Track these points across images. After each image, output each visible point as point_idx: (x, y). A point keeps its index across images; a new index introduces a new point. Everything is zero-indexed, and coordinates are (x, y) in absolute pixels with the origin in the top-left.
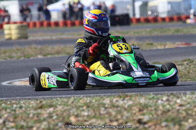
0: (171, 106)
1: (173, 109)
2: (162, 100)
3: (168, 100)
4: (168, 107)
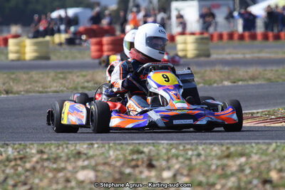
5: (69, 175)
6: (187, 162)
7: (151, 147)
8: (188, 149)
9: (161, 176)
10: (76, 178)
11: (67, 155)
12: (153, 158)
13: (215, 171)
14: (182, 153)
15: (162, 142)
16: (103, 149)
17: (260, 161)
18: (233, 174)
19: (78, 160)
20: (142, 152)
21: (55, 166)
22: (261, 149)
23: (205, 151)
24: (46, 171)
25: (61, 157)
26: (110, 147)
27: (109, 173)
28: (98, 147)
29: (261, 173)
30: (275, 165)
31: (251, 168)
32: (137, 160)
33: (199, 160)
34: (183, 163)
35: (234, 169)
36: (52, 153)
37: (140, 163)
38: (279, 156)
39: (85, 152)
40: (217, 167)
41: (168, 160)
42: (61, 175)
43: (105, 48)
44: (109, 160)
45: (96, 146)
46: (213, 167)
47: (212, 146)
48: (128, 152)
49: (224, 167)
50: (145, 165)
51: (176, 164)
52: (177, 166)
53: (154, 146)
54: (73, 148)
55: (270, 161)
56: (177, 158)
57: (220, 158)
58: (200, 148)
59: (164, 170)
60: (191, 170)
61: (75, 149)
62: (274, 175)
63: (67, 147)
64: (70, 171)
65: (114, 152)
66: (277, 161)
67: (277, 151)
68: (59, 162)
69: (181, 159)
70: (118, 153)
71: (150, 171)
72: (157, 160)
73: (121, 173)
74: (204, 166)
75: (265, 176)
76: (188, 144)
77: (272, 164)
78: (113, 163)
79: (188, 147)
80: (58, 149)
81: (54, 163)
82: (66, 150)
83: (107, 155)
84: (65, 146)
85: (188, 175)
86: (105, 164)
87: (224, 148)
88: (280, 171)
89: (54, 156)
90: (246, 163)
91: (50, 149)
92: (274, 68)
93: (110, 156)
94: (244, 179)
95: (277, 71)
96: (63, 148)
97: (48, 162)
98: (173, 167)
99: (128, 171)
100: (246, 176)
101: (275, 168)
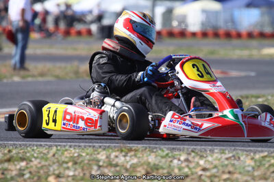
0: (190, 169)
1: (192, 174)
2: (179, 160)
3: (187, 160)
4: (186, 170)
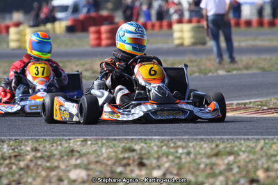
5: (61, 174)
6: (177, 161)
7: (142, 144)
8: (179, 147)
9: (151, 174)
10: (68, 177)
11: (61, 152)
12: (144, 157)
13: (204, 170)
14: (172, 150)
15: (155, 137)
16: (96, 145)
17: (247, 160)
18: (221, 173)
19: (71, 159)
20: (133, 150)
21: (48, 164)
22: (249, 146)
23: (195, 149)
24: (40, 169)
25: (54, 155)
26: (103, 144)
27: (101, 172)
28: (92, 144)
29: (248, 172)
30: (263, 163)
31: (239, 167)
32: (129, 158)
33: (188, 159)
34: (173, 161)
35: (223, 167)
36: (46, 151)
37: (131, 162)
38: (266, 155)
39: (79, 149)
40: (206, 165)
41: (158, 159)
42: (54, 173)
43: (104, 36)
44: (101, 158)
45: (89, 143)
46: (202, 166)
47: (202, 143)
48: (120, 149)
49: (212, 166)
50: (136, 163)
51: (166, 162)
52: (167, 165)
53: (146, 143)
54: (67, 145)
55: (258, 159)
56: (167, 157)
57: (209, 157)
58: (191, 144)
59: (154, 168)
60: (180, 169)
61: (69, 146)
62: (261, 174)
63: (61, 145)
64: (62, 170)
65: (106, 149)
66: (264, 160)
67: (264, 149)
68: (52, 160)
69: (171, 157)
70: (111, 150)
71: (140, 170)
72: (148, 158)
73: (113, 172)
74: (193, 165)
75: (252, 175)
76: (179, 140)
77: (260, 163)
78: (105, 161)
79: (179, 143)
80: (52, 146)
81: (48, 161)
82: (60, 147)
83: (100, 153)
84: (58, 143)
85: (178, 174)
86: (97, 162)
87: (214, 146)
88: (267, 170)
89: (48, 154)
90: (235, 162)
91: (45, 146)
92: (268, 57)
93: (102, 154)
94: (232, 178)
95: (271, 59)
96: (57, 145)
97: (42, 160)
98: (163, 165)
99: (119, 169)
100: (234, 175)
101: (262, 168)
